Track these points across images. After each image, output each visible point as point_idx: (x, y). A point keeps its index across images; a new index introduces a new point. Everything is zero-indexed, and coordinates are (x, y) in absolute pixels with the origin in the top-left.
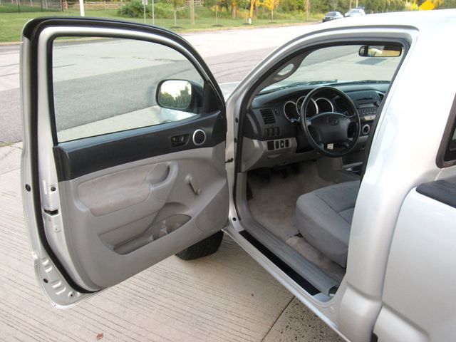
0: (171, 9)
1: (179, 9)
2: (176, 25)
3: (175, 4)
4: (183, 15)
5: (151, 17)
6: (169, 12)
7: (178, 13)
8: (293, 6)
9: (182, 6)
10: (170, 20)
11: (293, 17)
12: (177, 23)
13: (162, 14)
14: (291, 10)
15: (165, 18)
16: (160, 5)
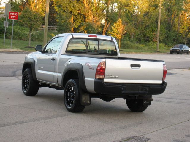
0: (27, 32)
1: (34, 32)
2: (29, 46)
3: (31, 28)
4: (37, 38)
5: (10, 38)
6: (24, 34)
7: (32, 35)
8: (148, 37)
9: (37, 30)
10: (25, 42)
11: (146, 48)
12: (31, 44)
13: (18, 36)
14: (146, 41)
15: (21, 39)
16: (17, 28)
